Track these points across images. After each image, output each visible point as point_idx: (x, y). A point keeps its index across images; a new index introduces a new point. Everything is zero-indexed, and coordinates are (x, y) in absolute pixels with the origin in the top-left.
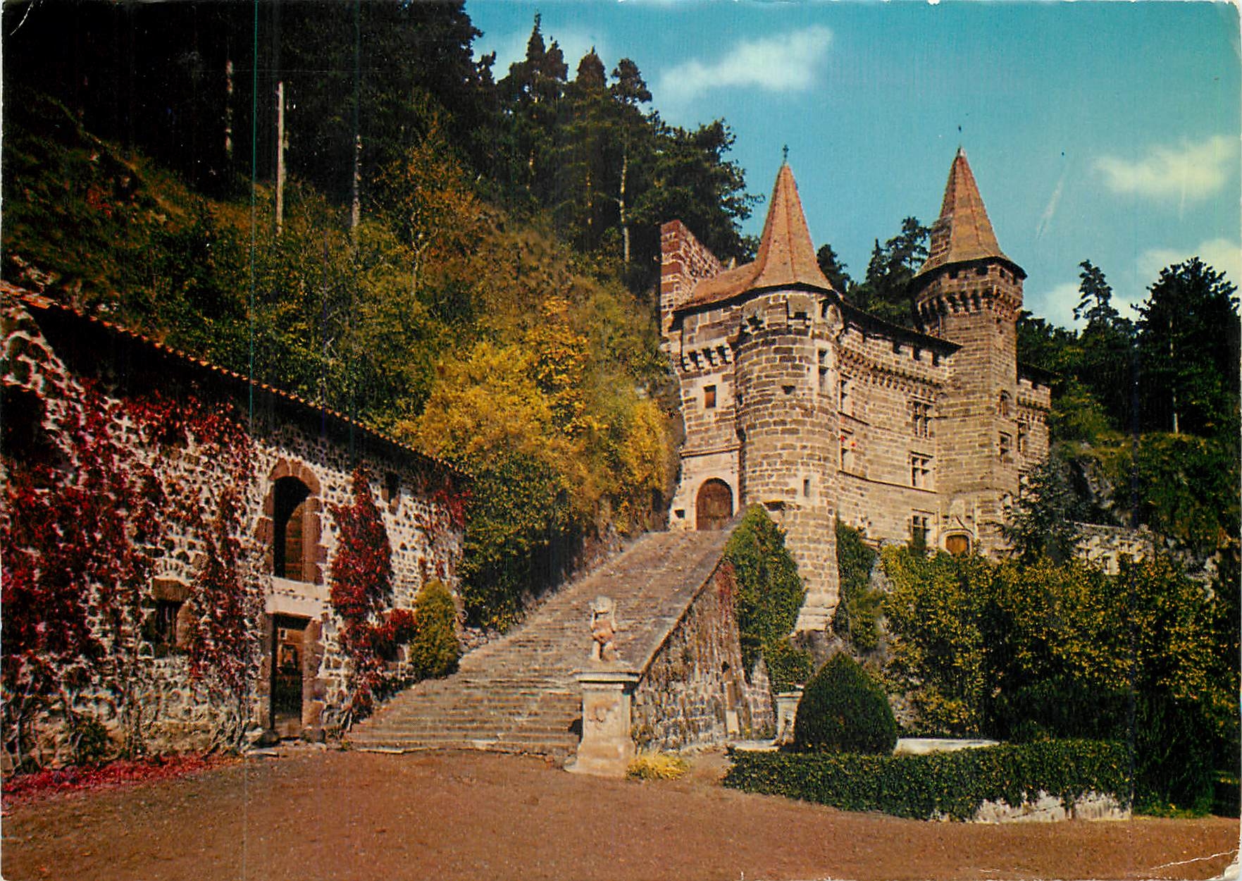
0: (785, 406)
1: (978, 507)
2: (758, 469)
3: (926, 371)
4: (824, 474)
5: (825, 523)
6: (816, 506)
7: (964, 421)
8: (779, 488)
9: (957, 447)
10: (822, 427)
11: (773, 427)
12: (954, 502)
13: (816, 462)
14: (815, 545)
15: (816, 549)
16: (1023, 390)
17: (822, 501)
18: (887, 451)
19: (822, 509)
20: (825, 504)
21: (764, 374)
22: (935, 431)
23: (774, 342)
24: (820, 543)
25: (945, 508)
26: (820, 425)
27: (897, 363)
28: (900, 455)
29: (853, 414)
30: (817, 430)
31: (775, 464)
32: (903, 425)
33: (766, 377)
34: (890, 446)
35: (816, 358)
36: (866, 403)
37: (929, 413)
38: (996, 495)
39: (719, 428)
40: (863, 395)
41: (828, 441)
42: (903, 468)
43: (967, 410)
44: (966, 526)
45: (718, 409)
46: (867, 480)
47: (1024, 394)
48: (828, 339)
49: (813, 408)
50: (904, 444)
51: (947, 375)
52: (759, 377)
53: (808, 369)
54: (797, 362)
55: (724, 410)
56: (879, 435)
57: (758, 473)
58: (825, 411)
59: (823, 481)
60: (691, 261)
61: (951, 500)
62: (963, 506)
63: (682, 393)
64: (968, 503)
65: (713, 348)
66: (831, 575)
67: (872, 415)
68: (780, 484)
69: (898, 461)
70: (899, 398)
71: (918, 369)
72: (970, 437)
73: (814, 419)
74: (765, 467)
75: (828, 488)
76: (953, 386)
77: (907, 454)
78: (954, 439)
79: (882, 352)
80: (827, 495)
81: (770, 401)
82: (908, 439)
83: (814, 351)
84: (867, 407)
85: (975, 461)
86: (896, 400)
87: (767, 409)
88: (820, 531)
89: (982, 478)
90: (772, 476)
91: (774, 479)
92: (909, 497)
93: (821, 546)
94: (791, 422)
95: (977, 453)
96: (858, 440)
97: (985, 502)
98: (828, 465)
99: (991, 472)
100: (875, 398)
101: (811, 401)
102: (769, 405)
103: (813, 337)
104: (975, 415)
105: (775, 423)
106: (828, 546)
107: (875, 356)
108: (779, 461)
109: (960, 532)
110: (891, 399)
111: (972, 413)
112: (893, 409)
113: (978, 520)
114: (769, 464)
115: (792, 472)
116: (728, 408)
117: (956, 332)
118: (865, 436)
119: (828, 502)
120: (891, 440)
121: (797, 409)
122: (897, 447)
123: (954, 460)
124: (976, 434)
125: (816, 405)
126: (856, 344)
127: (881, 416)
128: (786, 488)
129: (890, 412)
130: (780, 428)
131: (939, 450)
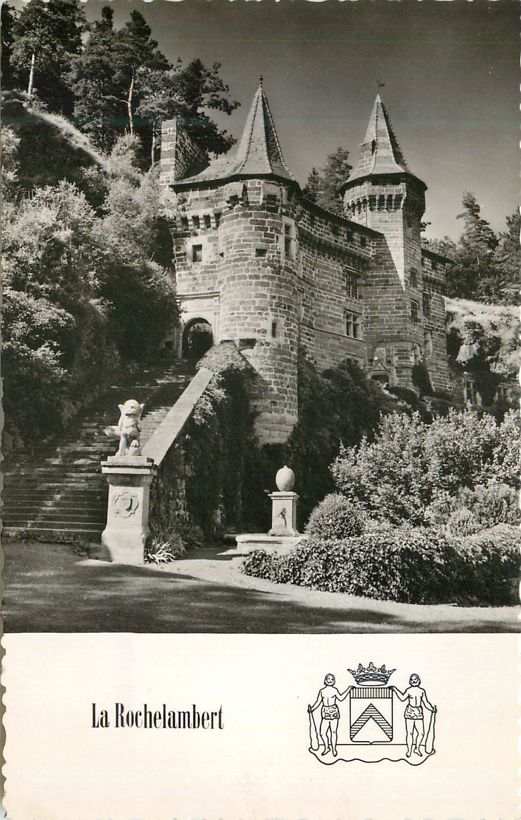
0: (259, 264)
1: (396, 354)
2: (236, 312)
3: (356, 249)
4: (288, 319)
5: (289, 358)
6: (282, 344)
7: (385, 288)
8: (252, 327)
9: (379, 308)
10: (287, 283)
11: (248, 280)
12: (378, 349)
13: (282, 309)
14: (280, 374)
15: (281, 378)
16: (426, 270)
17: (286, 340)
18: (328, 307)
19: (285, 346)
20: (289, 343)
21: (241, 239)
22: (363, 294)
23: (251, 215)
24: (284, 373)
25: (370, 353)
26: (285, 281)
27: (336, 241)
28: (338, 310)
29: (304, 276)
30: (283, 284)
31: (250, 309)
32: (340, 288)
33: (244, 241)
34: (330, 303)
35: (283, 230)
36: (313, 270)
37: (359, 281)
38: (409, 346)
39: (204, 279)
40: (311, 263)
41: (291, 293)
42: (339, 321)
43: (387, 281)
44: (387, 367)
45: (204, 263)
46: (313, 328)
47: (427, 272)
48: (292, 217)
49: (280, 267)
50: (339, 302)
51: (371, 253)
52: (239, 241)
53: (277, 238)
54: (269, 232)
55: (209, 264)
56: (322, 295)
57: (235, 315)
58: (290, 271)
59: (287, 325)
60: (185, 151)
61: (375, 347)
62: (384, 352)
63: (174, 248)
64: (388, 351)
65: (201, 216)
66: (292, 398)
67: (317, 279)
68: (253, 325)
69: (335, 315)
70: (336, 267)
71: (350, 247)
72: (389, 301)
73: (281, 276)
74: (241, 311)
75: (291, 330)
76: (377, 262)
77: (343, 310)
78: (377, 301)
79: (324, 233)
80: (290, 336)
81: (247, 259)
82: (343, 300)
83: (282, 224)
84: (314, 272)
85: (393, 319)
86: (335, 268)
87: (244, 265)
88: (284, 364)
89: (398, 332)
90: (246, 318)
91: (248, 320)
92: (344, 343)
93: (285, 375)
94: (263, 277)
95: (394, 313)
96: (307, 297)
97: (401, 351)
98: (291, 312)
99: (405, 328)
100: (319, 267)
101: (279, 262)
102: (246, 263)
103: (282, 214)
104: (393, 285)
105: (250, 277)
106: (290, 376)
107: (320, 235)
108: (253, 306)
109: (382, 373)
110: (331, 267)
111: (390, 283)
112: (332, 276)
113: (396, 364)
114: (245, 309)
115: (264, 315)
116: (212, 263)
117: (378, 223)
118: (313, 295)
119: (291, 341)
120: (331, 299)
121: (269, 268)
122: (335, 304)
123: (377, 317)
124: (394, 299)
125: (283, 265)
126: (306, 224)
127: (323, 280)
128: (258, 329)
129: (331, 278)
130: (254, 281)
131: (366, 309)
